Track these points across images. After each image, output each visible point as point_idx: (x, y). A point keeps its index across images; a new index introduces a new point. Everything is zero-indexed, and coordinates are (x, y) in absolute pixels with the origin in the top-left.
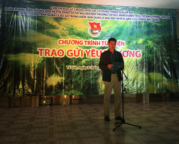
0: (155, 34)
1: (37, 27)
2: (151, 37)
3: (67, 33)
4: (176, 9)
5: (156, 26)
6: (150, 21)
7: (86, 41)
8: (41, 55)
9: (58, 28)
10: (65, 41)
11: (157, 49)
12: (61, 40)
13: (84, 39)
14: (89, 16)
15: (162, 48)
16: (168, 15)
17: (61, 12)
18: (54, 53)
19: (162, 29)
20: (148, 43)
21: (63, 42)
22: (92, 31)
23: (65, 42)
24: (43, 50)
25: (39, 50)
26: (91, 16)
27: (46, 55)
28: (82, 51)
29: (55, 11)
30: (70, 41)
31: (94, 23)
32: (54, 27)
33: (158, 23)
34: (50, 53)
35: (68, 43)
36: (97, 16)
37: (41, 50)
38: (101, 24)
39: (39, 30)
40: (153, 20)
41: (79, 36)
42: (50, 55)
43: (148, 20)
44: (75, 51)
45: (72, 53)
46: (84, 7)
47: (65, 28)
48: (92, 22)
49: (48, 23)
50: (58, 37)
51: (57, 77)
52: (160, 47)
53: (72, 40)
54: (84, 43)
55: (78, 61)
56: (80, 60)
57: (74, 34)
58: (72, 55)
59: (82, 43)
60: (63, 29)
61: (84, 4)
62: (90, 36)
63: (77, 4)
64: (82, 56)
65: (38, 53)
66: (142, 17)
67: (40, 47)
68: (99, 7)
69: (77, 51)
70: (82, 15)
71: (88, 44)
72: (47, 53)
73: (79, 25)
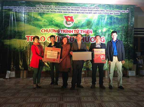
0: (116, 24)
2: (113, 27)
4: (134, 5)
5: (117, 18)
8: (28, 40)
9: (41, 21)
16: (127, 9)
19: (122, 21)
22: (66, 22)
23: (46, 31)
26: (66, 11)
28: (59, 37)
29: (39, 8)
32: (38, 20)
37: (28, 37)
38: (74, 17)
39: (27, 22)
41: (57, 26)
43: (110, 13)
48: (67, 16)
49: (34, 17)
50: (41, 27)
53: (51, 29)
57: (53, 25)
59: (59, 31)
60: (45, 21)
61: (61, 3)
62: (65, 26)
64: (59, 41)
65: (25, 39)
68: (72, 5)
70: (59, 11)
73: (57, 18)
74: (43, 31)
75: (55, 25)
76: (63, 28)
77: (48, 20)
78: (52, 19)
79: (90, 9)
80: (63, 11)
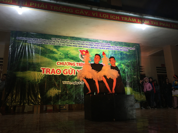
0: (126, 59)
1: (41, 52)
2: (123, 61)
3: (63, 57)
4: (139, 44)
5: (126, 54)
6: (122, 51)
7: (77, 63)
8: (43, 73)
9: (57, 54)
10: (62, 62)
11: (128, 70)
12: (59, 62)
13: (76, 61)
14: (80, 45)
15: (131, 69)
16: (134, 47)
17: (60, 42)
18: (53, 71)
19: (130, 57)
20: (122, 66)
21: (60, 64)
22: (82, 56)
23: (62, 64)
24: (45, 69)
25: (42, 69)
26: (81, 45)
27: (47, 73)
28: (74, 70)
29: (55, 41)
30: (65, 63)
31: (83, 51)
32: (54, 52)
33: (127, 52)
34: (51, 72)
35: (64, 64)
36: (85, 46)
37: (44, 69)
39: (42, 54)
40: (124, 50)
41: (72, 60)
42: (50, 73)
43: (120, 50)
44: (69, 70)
45: (67, 72)
46: (76, 39)
47: (62, 53)
48: (82, 50)
49: (49, 50)
50: (57, 60)
51: (55, 90)
52: (130, 69)
53: (67, 62)
54: (76, 64)
55: (71, 78)
56: (73, 77)
57: (69, 58)
58: (67, 74)
59: (75, 64)
60: (61, 54)
61: (75, 37)
62: (80, 60)
63: (71, 37)
64: (74, 74)
65: (41, 71)
66: (116, 48)
67: (43, 67)
68: (87, 40)
69: (71, 70)
70: (74, 45)
71: (79, 66)
72: (48, 71)
73: (72, 52)
74: (59, 64)
75: (70, 59)
76: (78, 62)
77: (64, 53)
78: (67, 52)
79: (103, 45)
80: (78, 45)
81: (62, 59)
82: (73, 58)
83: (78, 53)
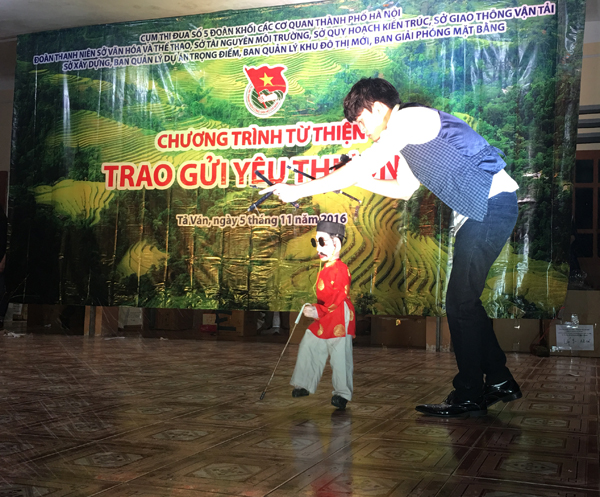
3: (181, 111)
6: (465, 36)
8: (111, 184)
15: (511, 136)
17: (169, 47)
18: (145, 175)
22: (255, 96)
25: (106, 168)
26: (254, 46)
29: (153, 47)
31: (264, 70)
33: (499, 37)
34: (135, 178)
35: (185, 142)
36: (272, 44)
38: (286, 69)
39: (107, 110)
40: (479, 28)
41: (216, 119)
43: (457, 31)
44: (203, 166)
46: (235, 19)
47: (176, 97)
48: (256, 68)
51: (151, 248)
52: (506, 134)
53: (195, 132)
56: (218, 194)
57: (203, 113)
62: (250, 115)
66: (433, 26)
67: (109, 161)
68: (282, 14)
70: (226, 49)
71: (244, 143)
72: (127, 177)
77: (183, 95)
78: (199, 89)
79: (358, 23)
80: (241, 48)
81: (179, 120)
82: (218, 114)
83: (239, 83)
